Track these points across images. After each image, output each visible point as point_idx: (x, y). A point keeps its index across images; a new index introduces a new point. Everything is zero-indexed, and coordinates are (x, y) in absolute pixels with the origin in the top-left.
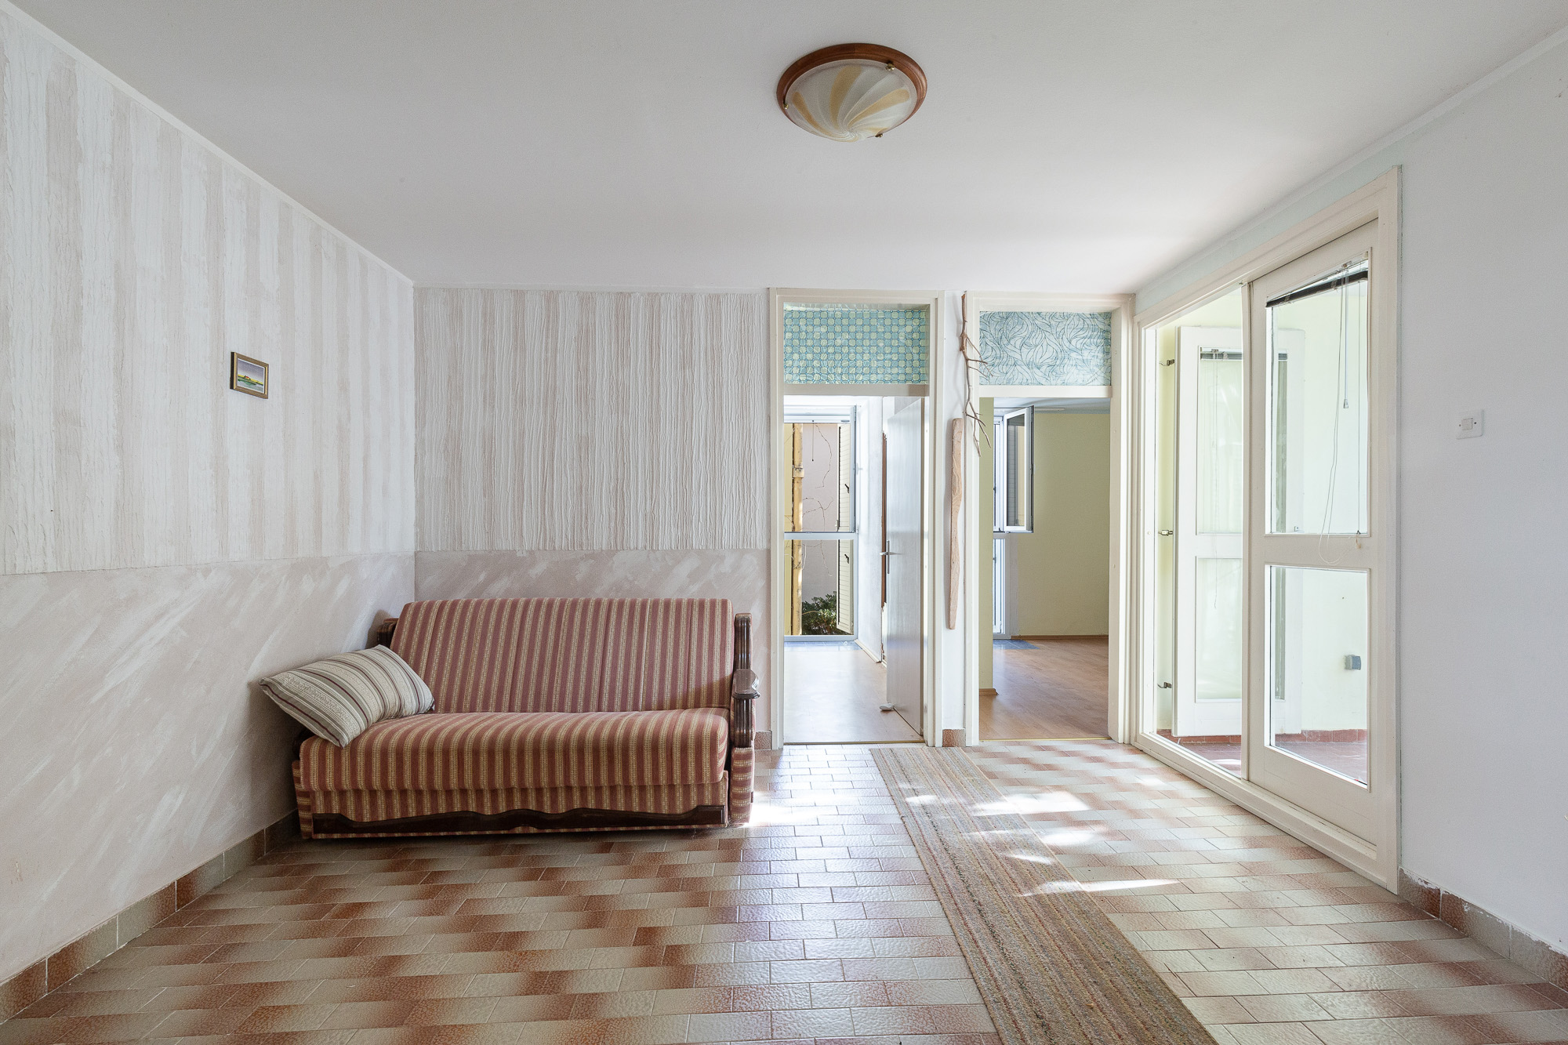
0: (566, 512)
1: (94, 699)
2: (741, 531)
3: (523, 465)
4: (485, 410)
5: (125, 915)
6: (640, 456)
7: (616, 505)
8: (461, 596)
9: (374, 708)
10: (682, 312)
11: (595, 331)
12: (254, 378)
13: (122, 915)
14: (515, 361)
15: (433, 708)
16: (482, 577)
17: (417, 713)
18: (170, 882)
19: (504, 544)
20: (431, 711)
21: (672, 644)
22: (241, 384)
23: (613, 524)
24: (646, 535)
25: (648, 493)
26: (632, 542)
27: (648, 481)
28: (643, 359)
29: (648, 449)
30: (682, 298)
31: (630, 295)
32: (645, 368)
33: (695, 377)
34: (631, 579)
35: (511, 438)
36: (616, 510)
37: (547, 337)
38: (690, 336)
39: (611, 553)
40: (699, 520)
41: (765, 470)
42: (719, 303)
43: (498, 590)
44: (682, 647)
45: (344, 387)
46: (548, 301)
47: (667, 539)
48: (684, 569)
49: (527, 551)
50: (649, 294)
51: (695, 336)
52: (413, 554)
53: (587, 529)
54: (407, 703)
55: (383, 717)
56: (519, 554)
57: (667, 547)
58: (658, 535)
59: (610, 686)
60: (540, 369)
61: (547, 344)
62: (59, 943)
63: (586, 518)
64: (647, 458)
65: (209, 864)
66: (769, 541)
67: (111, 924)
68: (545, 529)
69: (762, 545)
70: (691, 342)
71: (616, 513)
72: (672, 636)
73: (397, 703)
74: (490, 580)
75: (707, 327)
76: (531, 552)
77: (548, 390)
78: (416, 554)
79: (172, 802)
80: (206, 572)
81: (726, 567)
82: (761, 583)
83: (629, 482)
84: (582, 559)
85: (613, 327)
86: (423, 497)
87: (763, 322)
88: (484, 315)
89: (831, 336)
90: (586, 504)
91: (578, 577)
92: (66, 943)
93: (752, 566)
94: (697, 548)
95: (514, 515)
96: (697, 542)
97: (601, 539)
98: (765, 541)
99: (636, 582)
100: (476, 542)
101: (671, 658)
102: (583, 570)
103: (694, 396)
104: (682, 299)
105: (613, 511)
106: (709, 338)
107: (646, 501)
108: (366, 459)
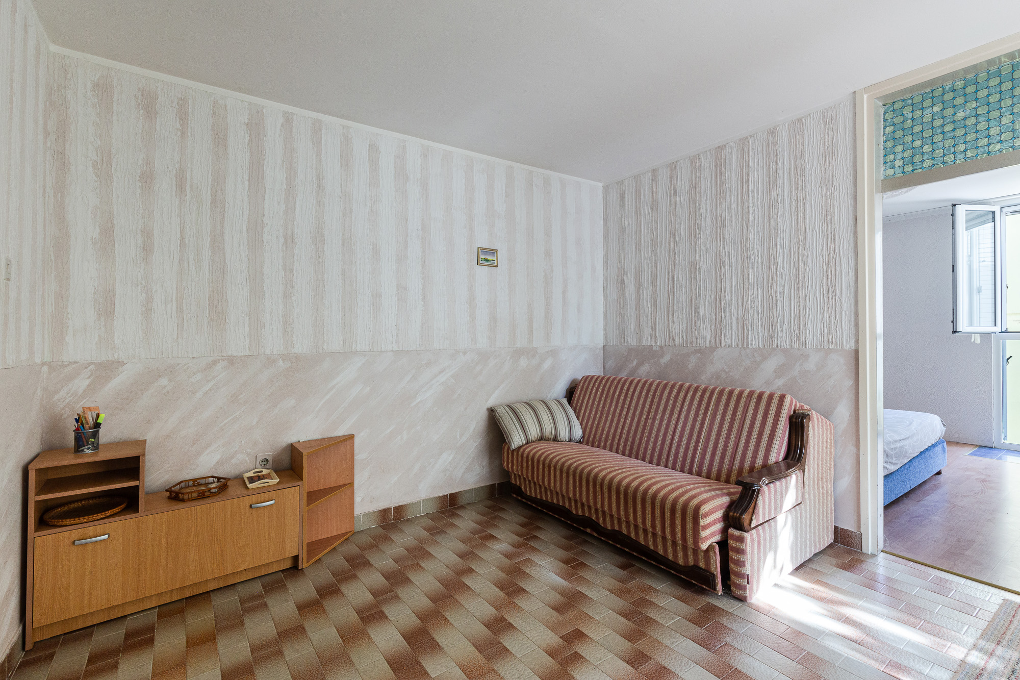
0: (682, 319)
1: (412, 405)
2: (826, 333)
3: (656, 287)
4: (636, 254)
5: (426, 501)
6: (733, 272)
7: (716, 312)
8: (623, 375)
9: (534, 432)
10: (768, 144)
11: (701, 183)
12: (489, 258)
13: (423, 500)
14: (652, 217)
15: (582, 440)
16: (635, 363)
17: (570, 441)
18: (446, 494)
19: (646, 342)
20: (579, 442)
21: (727, 426)
22: (481, 262)
23: (713, 327)
24: (738, 336)
25: (740, 301)
26: (727, 341)
27: (739, 292)
28: (736, 195)
29: (739, 266)
30: (768, 133)
31: (725, 146)
32: (737, 200)
33: (780, 197)
34: (727, 370)
35: (650, 270)
36: (716, 316)
37: (670, 196)
38: (774, 164)
39: (713, 349)
40: (784, 323)
41: (852, 272)
42: (802, 125)
43: (645, 371)
44: (734, 431)
45: (548, 254)
46: (671, 170)
47: (756, 339)
48: (770, 366)
49: (659, 346)
50: (740, 140)
51: (780, 162)
52: (602, 346)
53: (695, 330)
54: (561, 434)
55: (541, 439)
56: (654, 348)
57: (755, 346)
58: (748, 335)
59: (676, 450)
60: (666, 219)
61: (670, 200)
62: (398, 503)
63: (695, 322)
64: (739, 272)
65: (466, 491)
66: (857, 341)
67: (419, 502)
68: (669, 330)
69: (849, 345)
70: (776, 168)
71: (716, 318)
72: (729, 420)
73: (553, 432)
74: (640, 365)
75: (790, 150)
76: (661, 347)
77: (671, 233)
78: (604, 346)
79: (447, 458)
80: (465, 353)
81: (811, 364)
82: (849, 383)
83: (725, 294)
84: (692, 353)
85: (713, 174)
86: (607, 312)
87: (849, 126)
88: (636, 192)
89: (949, 112)
90: (695, 313)
91: (690, 366)
92: (401, 504)
93: (838, 366)
94: (782, 347)
95: (652, 321)
96: (783, 341)
97: (705, 339)
98: (853, 342)
99: (731, 373)
100: (632, 341)
101: (724, 438)
102: (693, 361)
103: (779, 214)
104: (767, 135)
105: (714, 316)
106: (792, 160)
107: (738, 308)
108: (564, 292)
